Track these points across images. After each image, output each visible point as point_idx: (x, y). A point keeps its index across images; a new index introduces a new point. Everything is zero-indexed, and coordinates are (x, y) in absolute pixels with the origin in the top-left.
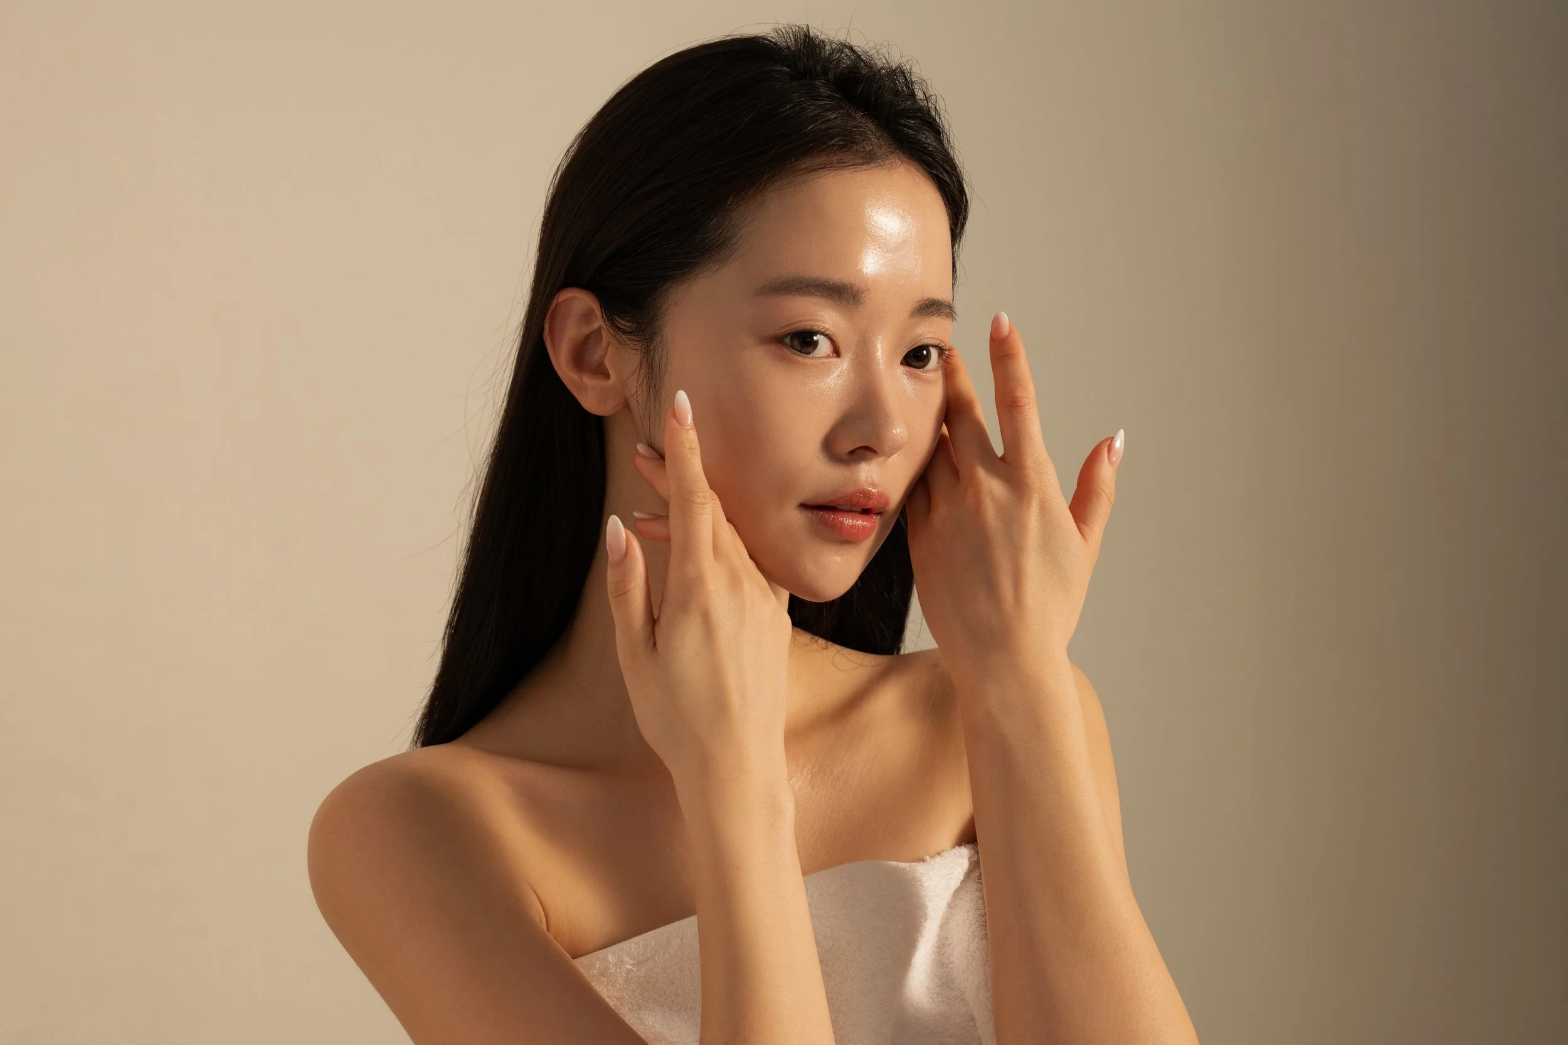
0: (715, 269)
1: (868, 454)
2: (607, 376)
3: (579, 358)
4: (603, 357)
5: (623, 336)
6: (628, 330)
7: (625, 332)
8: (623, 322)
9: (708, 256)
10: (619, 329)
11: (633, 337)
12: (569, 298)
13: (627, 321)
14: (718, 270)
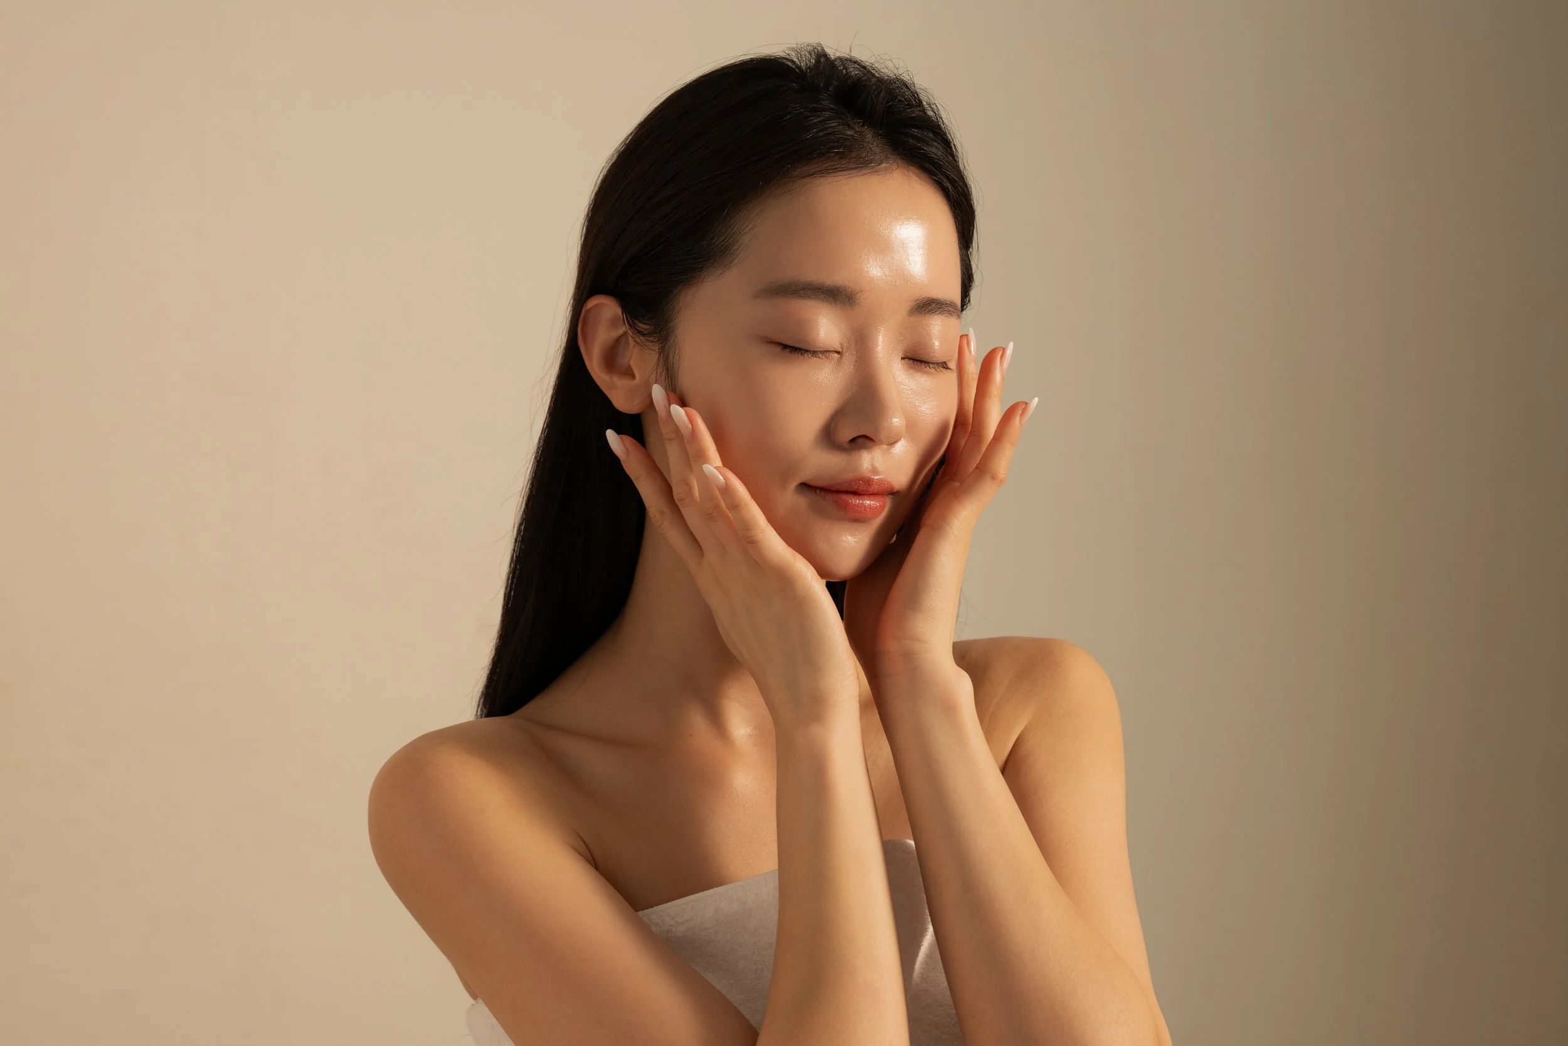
0: (719, 272)
1: (868, 442)
2: (633, 376)
3: (611, 360)
4: (630, 359)
5: (641, 338)
6: (646, 332)
7: (644, 335)
8: (641, 325)
9: (712, 261)
10: (639, 332)
11: (651, 339)
12: (597, 304)
13: (644, 324)
14: (721, 274)
